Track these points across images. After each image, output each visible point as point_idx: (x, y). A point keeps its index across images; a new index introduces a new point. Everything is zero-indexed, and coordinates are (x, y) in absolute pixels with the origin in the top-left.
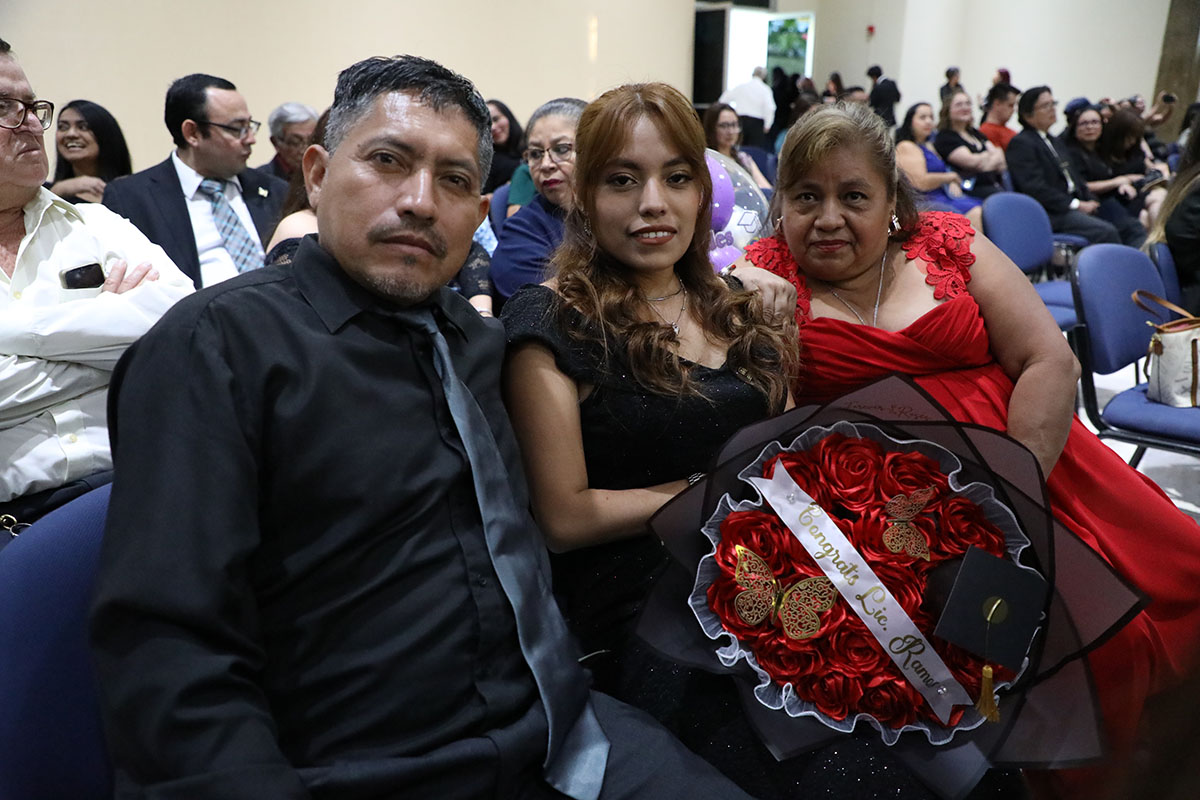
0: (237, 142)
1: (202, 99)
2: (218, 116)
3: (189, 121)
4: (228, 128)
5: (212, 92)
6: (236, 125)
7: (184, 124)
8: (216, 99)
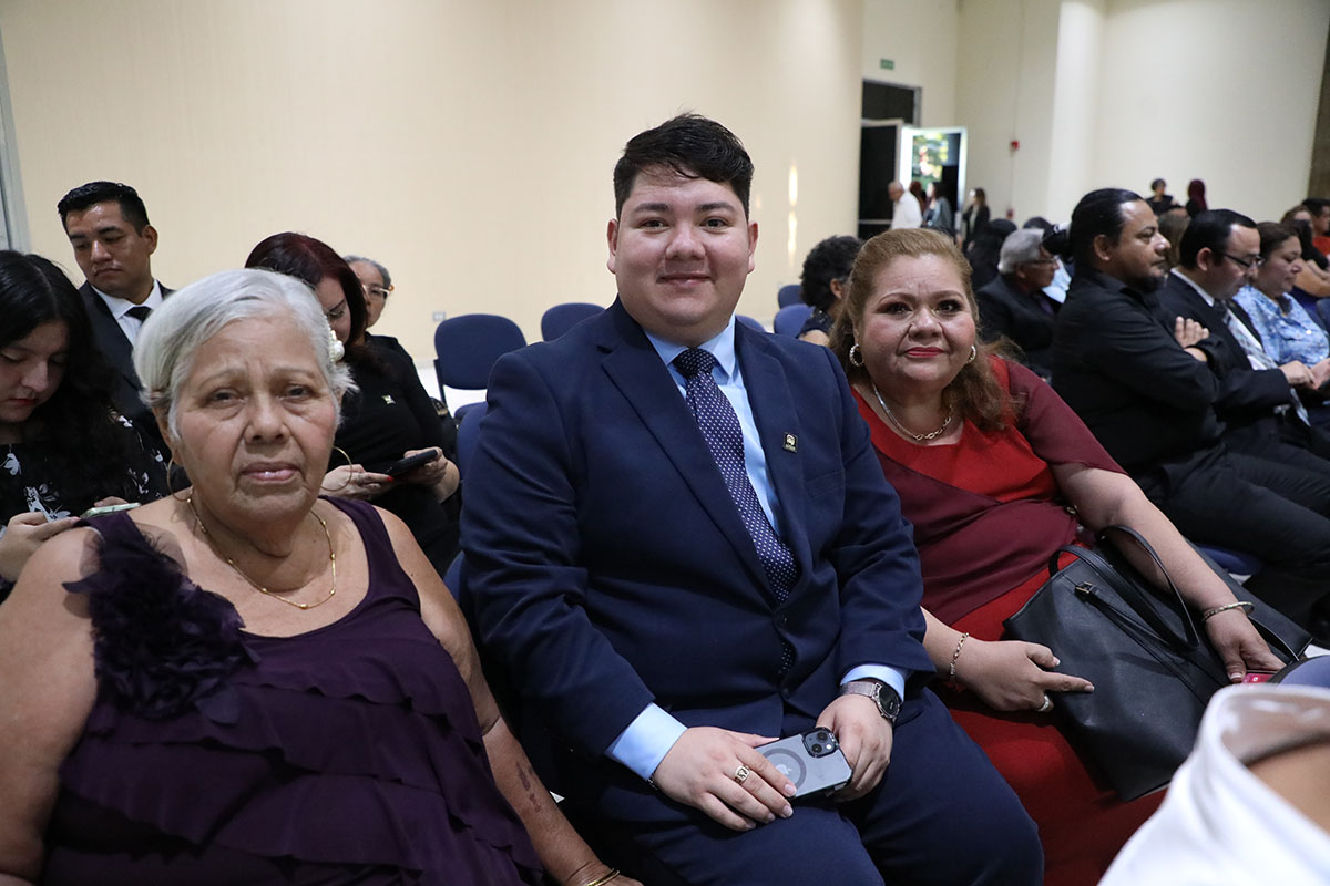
0: (1241, 274)
1: (1227, 233)
2: (1235, 250)
3: (1206, 249)
4: (1240, 262)
5: (1236, 227)
6: (1247, 260)
7: (1202, 251)
8: (1239, 236)
